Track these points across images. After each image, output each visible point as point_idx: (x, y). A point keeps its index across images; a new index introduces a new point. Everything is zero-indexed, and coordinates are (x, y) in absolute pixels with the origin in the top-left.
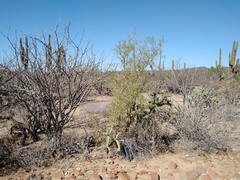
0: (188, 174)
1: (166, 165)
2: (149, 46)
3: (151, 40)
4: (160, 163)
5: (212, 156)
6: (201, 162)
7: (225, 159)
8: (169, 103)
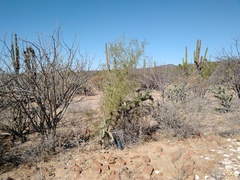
0: (172, 155)
1: (154, 150)
2: (134, 47)
3: (135, 42)
4: (148, 149)
5: (189, 140)
6: (182, 145)
7: (199, 141)
8: (151, 98)
